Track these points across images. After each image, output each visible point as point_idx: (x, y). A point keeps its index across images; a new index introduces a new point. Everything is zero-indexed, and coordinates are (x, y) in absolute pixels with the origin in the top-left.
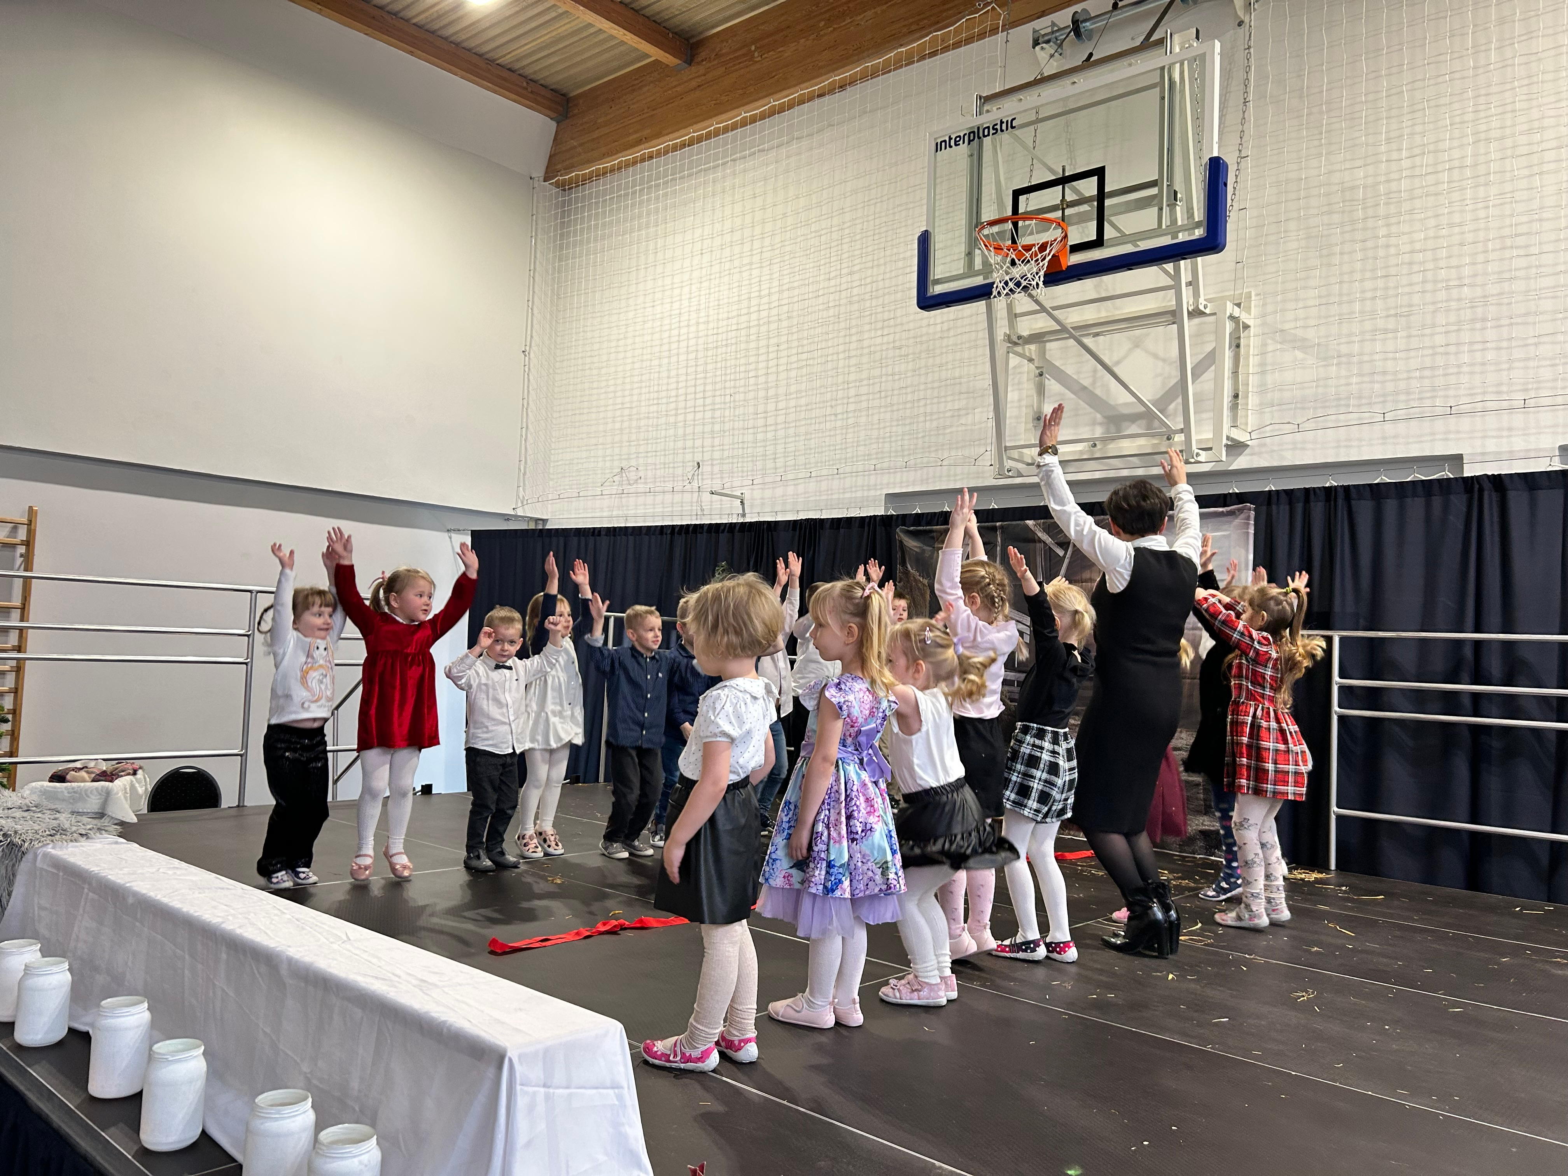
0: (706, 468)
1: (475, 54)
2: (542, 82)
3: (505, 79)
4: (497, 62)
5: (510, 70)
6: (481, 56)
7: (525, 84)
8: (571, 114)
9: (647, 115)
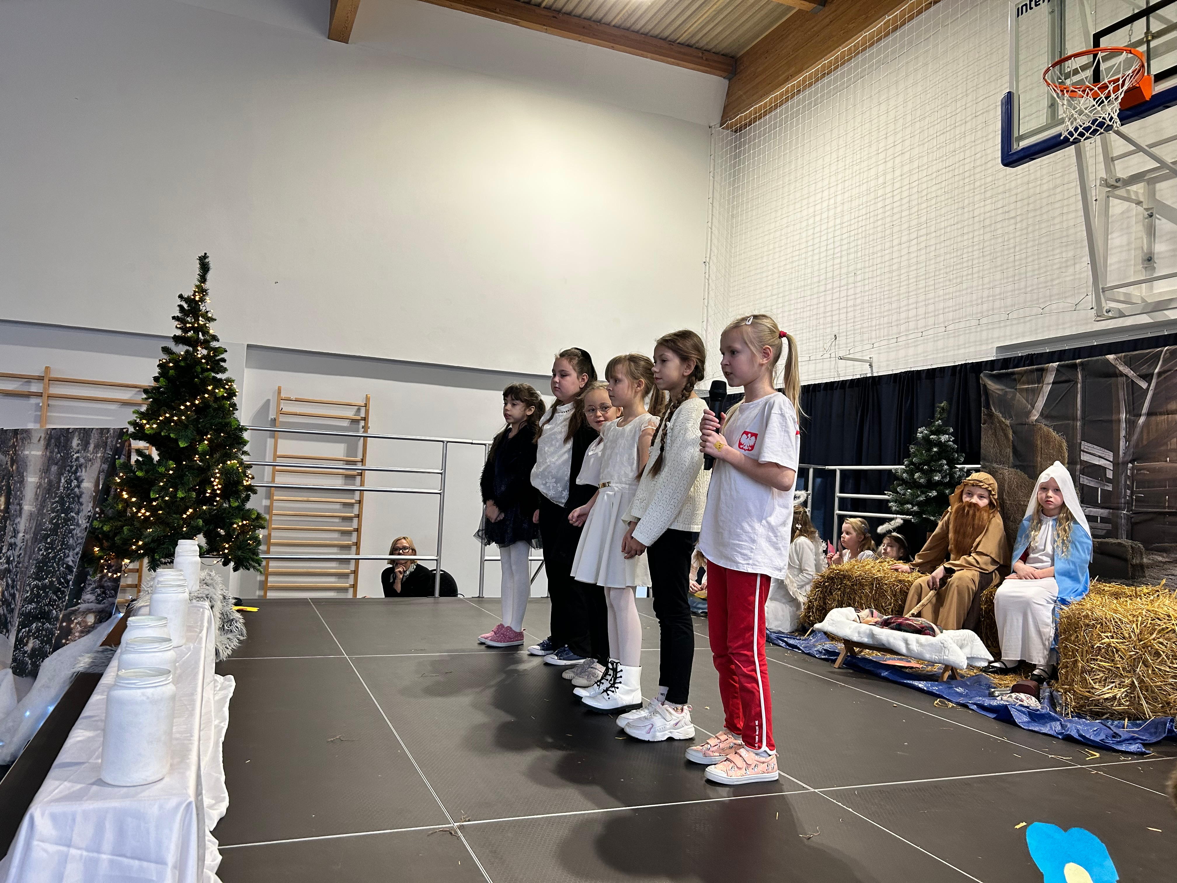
0: (841, 340)
1: (660, 39)
2: (714, 50)
3: (684, 54)
4: (678, 41)
5: (688, 46)
6: (665, 39)
7: (701, 55)
8: (739, 70)
9: (793, 56)
